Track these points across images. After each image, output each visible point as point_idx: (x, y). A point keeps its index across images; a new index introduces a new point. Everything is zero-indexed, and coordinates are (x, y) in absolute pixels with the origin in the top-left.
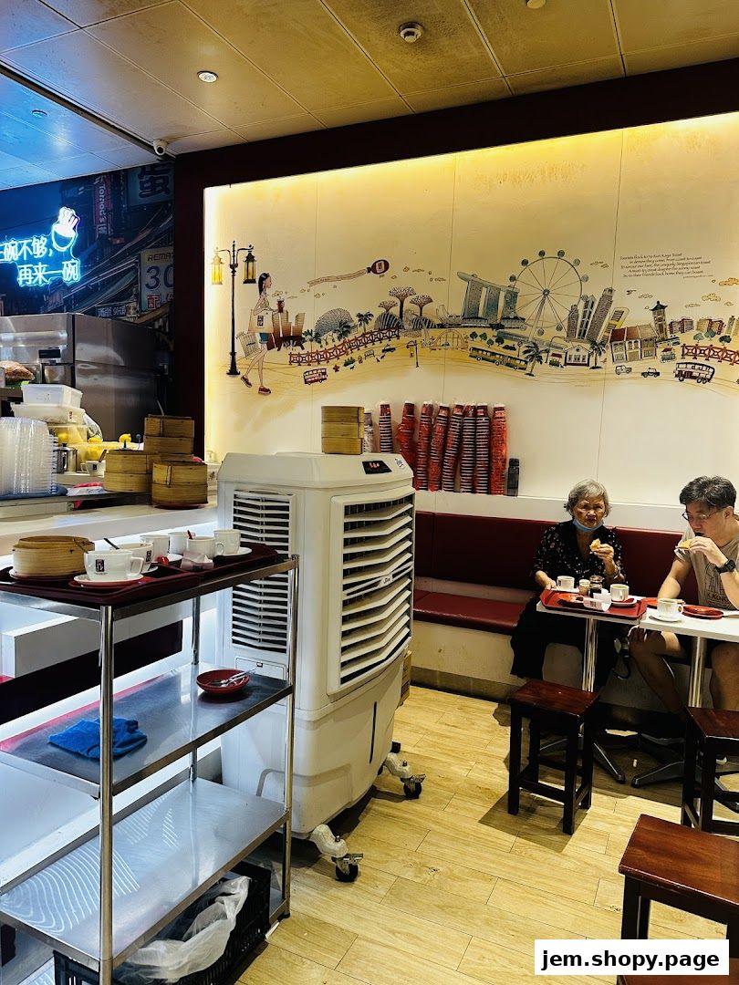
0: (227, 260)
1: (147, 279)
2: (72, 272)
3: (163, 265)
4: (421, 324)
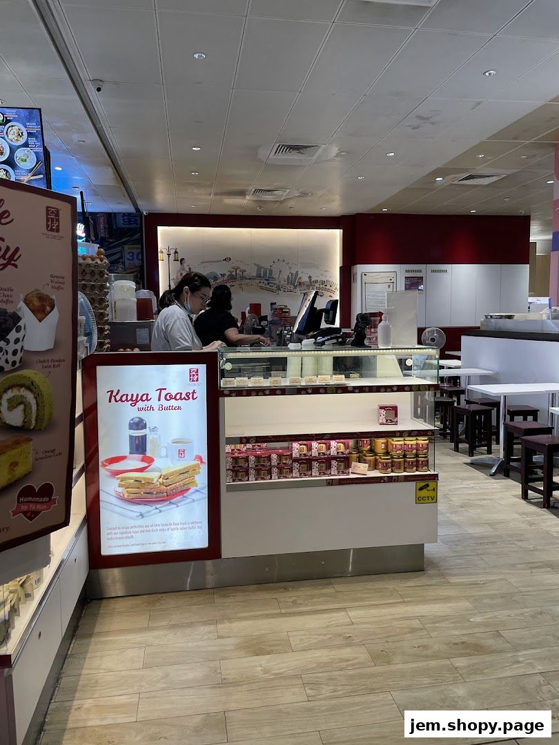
0: (165, 252)
1: (128, 256)
4: (243, 278)
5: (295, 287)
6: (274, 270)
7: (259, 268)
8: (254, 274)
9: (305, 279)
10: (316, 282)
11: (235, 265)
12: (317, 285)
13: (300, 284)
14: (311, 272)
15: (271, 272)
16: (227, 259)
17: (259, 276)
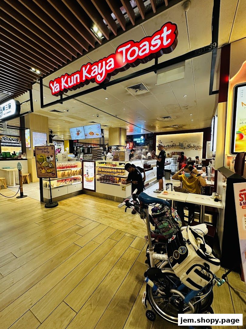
0: (158, 141)
1: (150, 142)
2: (143, 141)
3: (152, 141)
4: (175, 146)
5: (189, 148)
6: (184, 144)
7: (180, 143)
8: (178, 145)
9: (192, 145)
10: (196, 146)
11: (174, 143)
12: (196, 147)
13: (191, 147)
14: (194, 144)
15: (183, 144)
16: (172, 142)
17: (179, 145)
